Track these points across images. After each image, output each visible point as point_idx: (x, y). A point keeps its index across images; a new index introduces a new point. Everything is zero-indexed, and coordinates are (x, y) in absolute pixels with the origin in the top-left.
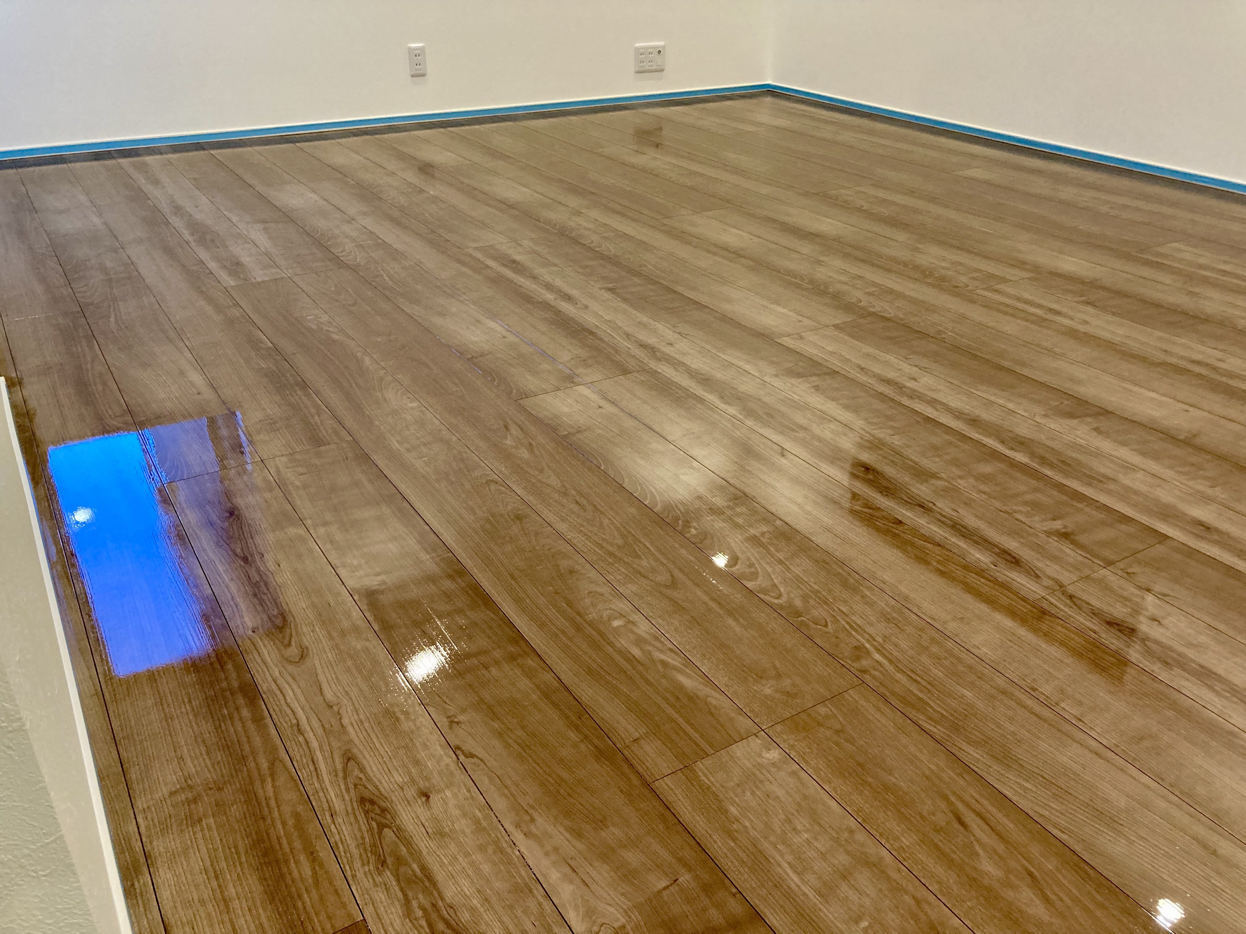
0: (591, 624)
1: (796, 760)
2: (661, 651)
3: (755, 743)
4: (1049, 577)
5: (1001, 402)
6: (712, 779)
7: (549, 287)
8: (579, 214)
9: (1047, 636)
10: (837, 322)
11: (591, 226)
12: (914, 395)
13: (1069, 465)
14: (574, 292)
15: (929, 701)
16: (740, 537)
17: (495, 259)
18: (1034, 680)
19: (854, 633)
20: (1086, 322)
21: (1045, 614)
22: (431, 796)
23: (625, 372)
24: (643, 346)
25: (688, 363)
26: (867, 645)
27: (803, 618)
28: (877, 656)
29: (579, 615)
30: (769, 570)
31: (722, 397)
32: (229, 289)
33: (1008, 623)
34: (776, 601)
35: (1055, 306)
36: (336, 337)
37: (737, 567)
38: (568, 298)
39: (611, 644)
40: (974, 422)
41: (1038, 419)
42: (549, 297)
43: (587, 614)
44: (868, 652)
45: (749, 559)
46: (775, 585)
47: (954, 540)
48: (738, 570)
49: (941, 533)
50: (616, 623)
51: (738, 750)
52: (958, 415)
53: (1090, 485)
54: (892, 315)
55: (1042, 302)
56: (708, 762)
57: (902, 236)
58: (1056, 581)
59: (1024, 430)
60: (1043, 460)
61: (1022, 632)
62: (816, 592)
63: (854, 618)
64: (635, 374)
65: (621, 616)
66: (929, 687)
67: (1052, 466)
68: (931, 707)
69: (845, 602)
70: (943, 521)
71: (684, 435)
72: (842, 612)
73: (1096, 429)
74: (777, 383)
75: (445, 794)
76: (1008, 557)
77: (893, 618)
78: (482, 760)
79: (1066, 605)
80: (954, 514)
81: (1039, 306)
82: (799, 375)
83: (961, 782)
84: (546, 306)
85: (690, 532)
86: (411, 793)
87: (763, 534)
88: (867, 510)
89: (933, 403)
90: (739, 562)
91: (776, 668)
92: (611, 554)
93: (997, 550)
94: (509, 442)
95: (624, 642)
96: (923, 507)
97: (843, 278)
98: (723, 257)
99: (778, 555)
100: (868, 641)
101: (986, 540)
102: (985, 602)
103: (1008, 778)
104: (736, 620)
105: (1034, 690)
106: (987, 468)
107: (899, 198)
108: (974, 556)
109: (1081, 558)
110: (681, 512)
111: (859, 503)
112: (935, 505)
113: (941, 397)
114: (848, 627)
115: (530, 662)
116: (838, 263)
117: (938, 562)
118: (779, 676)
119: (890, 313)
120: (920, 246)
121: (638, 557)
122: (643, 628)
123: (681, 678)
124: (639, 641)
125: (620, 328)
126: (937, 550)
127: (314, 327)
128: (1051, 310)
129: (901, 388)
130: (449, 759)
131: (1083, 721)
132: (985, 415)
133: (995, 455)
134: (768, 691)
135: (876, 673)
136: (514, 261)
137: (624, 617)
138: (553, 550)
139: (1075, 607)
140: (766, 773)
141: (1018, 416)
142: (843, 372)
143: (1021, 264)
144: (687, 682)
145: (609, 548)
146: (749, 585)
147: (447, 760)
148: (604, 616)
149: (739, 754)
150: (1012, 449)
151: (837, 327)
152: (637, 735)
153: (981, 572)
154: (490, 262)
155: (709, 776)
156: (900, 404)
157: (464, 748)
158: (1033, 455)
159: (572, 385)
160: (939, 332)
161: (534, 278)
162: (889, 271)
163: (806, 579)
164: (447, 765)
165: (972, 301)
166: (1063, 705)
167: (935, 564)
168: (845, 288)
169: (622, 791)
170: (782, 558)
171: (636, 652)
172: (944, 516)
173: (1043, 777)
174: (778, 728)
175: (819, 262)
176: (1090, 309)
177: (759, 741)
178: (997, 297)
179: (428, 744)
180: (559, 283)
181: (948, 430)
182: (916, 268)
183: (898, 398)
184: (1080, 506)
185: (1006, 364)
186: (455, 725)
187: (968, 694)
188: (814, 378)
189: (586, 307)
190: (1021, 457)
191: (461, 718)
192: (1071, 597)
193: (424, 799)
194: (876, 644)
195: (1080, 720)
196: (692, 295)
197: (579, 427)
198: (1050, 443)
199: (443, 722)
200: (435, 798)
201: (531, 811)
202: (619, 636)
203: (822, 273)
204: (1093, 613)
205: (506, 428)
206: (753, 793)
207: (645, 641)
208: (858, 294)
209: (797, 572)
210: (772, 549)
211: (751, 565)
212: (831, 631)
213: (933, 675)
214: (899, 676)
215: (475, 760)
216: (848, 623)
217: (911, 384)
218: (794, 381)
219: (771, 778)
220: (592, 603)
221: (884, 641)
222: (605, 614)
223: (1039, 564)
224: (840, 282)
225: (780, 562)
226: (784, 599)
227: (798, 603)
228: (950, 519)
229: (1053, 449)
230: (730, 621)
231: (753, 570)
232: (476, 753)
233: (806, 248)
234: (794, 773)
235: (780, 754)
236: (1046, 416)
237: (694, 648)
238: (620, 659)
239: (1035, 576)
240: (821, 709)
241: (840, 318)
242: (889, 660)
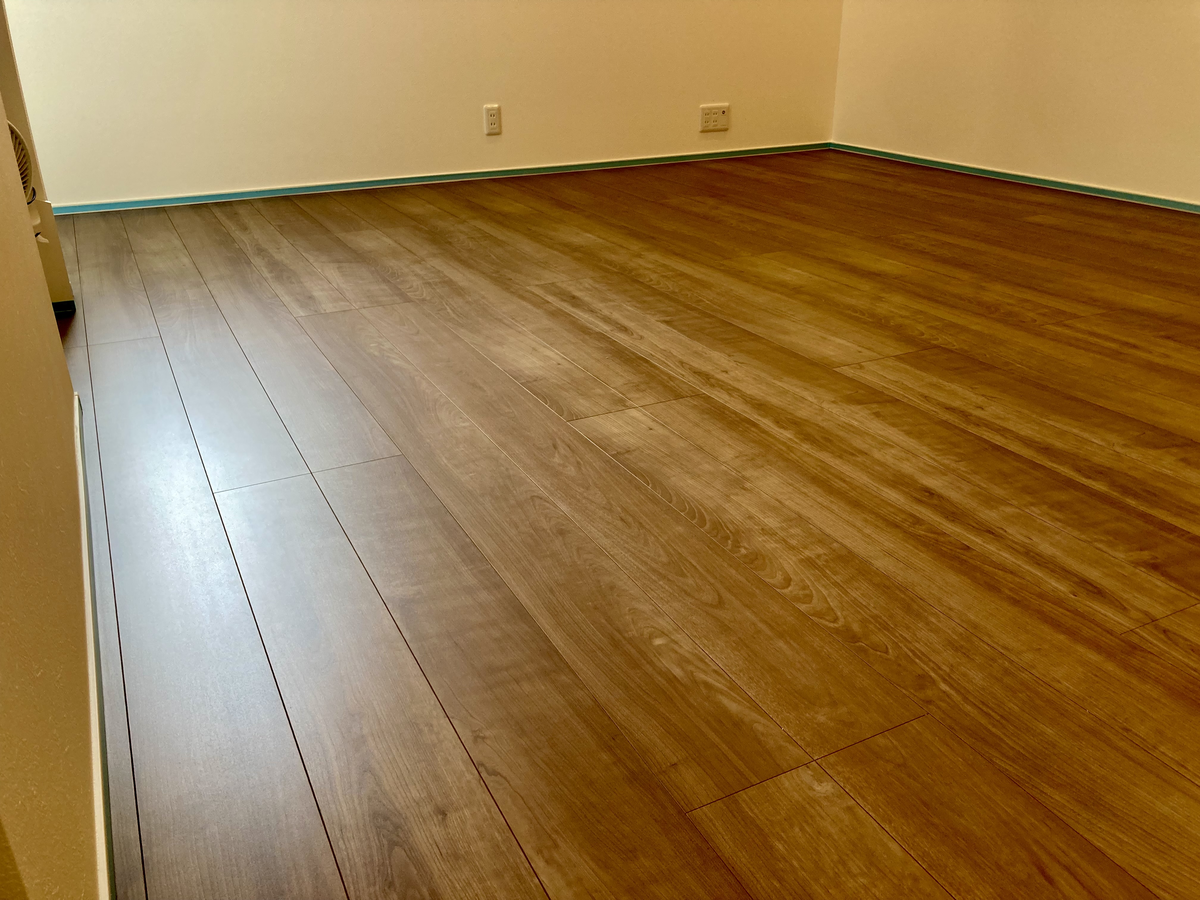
0: (630, 641)
1: (851, 794)
2: (705, 672)
3: (805, 775)
4: (1138, 609)
5: (1075, 431)
6: (756, 811)
7: (607, 320)
8: (639, 256)
9: (1138, 671)
10: (898, 353)
11: (650, 266)
12: (979, 423)
13: (1155, 495)
14: (631, 325)
15: (1002, 736)
16: (794, 558)
17: (555, 294)
18: (1126, 719)
19: (917, 661)
20: (1167, 356)
21: (1135, 648)
22: (448, 815)
23: (678, 396)
24: (697, 373)
25: (743, 390)
26: (933, 674)
27: (861, 644)
28: (944, 687)
29: (619, 631)
30: (825, 592)
31: (777, 422)
32: (299, 319)
33: (1093, 657)
34: (832, 625)
35: (1131, 340)
36: (396, 362)
37: (790, 589)
38: (624, 329)
39: (651, 663)
40: (1046, 450)
41: (1118, 449)
42: (605, 328)
43: (627, 632)
44: (933, 682)
45: (802, 581)
46: (830, 609)
47: (1027, 567)
48: (791, 592)
49: (1014, 560)
50: (658, 642)
51: (787, 781)
52: (1027, 442)
53: (1180, 515)
54: (957, 347)
55: (1116, 336)
56: (752, 792)
57: (965, 275)
58: (1146, 613)
59: (1101, 459)
60: (1126, 491)
61: (1110, 667)
62: (875, 617)
63: (917, 645)
64: (689, 399)
65: (663, 634)
66: (1004, 722)
67: (1136, 496)
68: (1007, 744)
69: (908, 628)
70: (1015, 548)
71: (737, 457)
72: (905, 638)
73: (1184, 460)
74: (835, 410)
75: (463, 813)
76: (1090, 588)
77: (962, 647)
78: (505, 778)
79: (1160, 640)
80: (1027, 541)
81: (1114, 340)
82: (859, 402)
83: (1045, 830)
84: (601, 337)
85: (740, 551)
86: (427, 809)
87: (819, 556)
88: (932, 535)
89: (1002, 431)
90: (792, 583)
91: (830, 695)
92: (654, 571)
93: (1076, 579)
94: (557, 460)
95: (665, 662)
96: (993, 533)
97: (904, 313)
98: (781, 293)
99: (835, 578)
100: (933, 669)
101: (1064, 570)
102: (1064, 633)
103: (1100, 828)
104: (787, 643)
105: (1127, 730)
106: (1063, 496)
107: (962, 241)
108: (1050, 584)
109: (1173, 591)
110: (731, 532)
111: (924, 527)
112: (1006, 531)
113: (1010, 425)
114: (911, 654)
115: (564, 678)
116: (898, 299)
117: (1011, 590)
118: (834, 704)
119: (954, 346)
120: (984, 284)
121: (683, 575)
122: (686, 647)
123: (725, 701)
124: (682, 661)
125: (675, 356)
126: (1009, 577)
127: (376, 353)
128: (1126, 344)
129: (967, 416)
130: (470, 776)
131: (1186, 768)
132: (1058, 444)
133: (1070, 484)
134: (821, 718)
135: (943, 705)
136: (574, 297)
137: (667, 635)
138: (594, 566)
139: (1169, 642)
140: (818, 808)
141: (1095, 445)
142: (905, 400)
143: (1092, 302)
144: (731, 706)
145: (654, 565)
146: (803, 607)
147: (469, 777)
148: (645, 633)
149: (787, 784)
150: (1090, 478)
151: (898, 358)
152: (674, 760)
153: (1059, 602)
154: (550, 298)
155: (753, 807)
156: (965, 432)
157: (487, 765)
158: (1113, 484)
159: (623, 408)
160: (1007, 364)
161: (592, 311)
162: (953, 307)
163: (864, 603)
164: (469, 782)
165: (1041, 335)
166: (1162, 749)
167: (1007, 591)
168: (907, 322)
169: (656, 820)
170: (838, 581)
171: (677, 672)
172: (1016, 543)
173: (1141, 829)
174: (832, 759)
175: (880, 299)
176: (1170, 343)
177: (810, 772)
178: (1067, 332)
179: (450, 758)
180: (616, 316)
181: (1017, 457)
182: (980, 304)
183: (963, 426)
184: (1171, 537)
185: (1080, 395)
186: (479, 740)
187: (1049, 731)
188: (874, 406)
189: (642, 338)
190: (1099, 486)
191: (487, 733)
192: (1165, 631)
193: (440, 817)
194: (941, 672)
195: (1183, 766)
196: (748, 327)
197: (629, 448)
198: (1133, 473)
199: (466, 735)
200: (453, 818)
201: (554, 836)
202: (660, 654)
203: (882, 309)
204: (1192, 650)
205: (555, 447)
206: (802, 829)
207: (688, 662)
208: (922, 328)
209: (855, 595)
210: (828, 571)
211: (805, 587)
212: (893, 658)
213: (1007, 709)
214: (968, 708)
215: (498, 778)
216: (912, 651)
217: (978, 413)
218: (854, 408)
219: (823, 814)
220: (632, 619)
221: (952, 670)
222: (646, 632)
223: (1126, 596)
224: (901, 316)
225: (836, 584)
226: (841, 622)
227: (856, 627)
228: (1024, 547)
229: (1136, 478)
230: (781, 644)
231: (807, 592)
232: (499, 771)
233: (866, 286)
234: (849, 809)
235: (833, 788)
236: (1125, 445)
237: (741, 671)
238: (659, 679)
239: (1122, 607)
240: (880, 740)
241: (901, 350)
242: (958, 691)
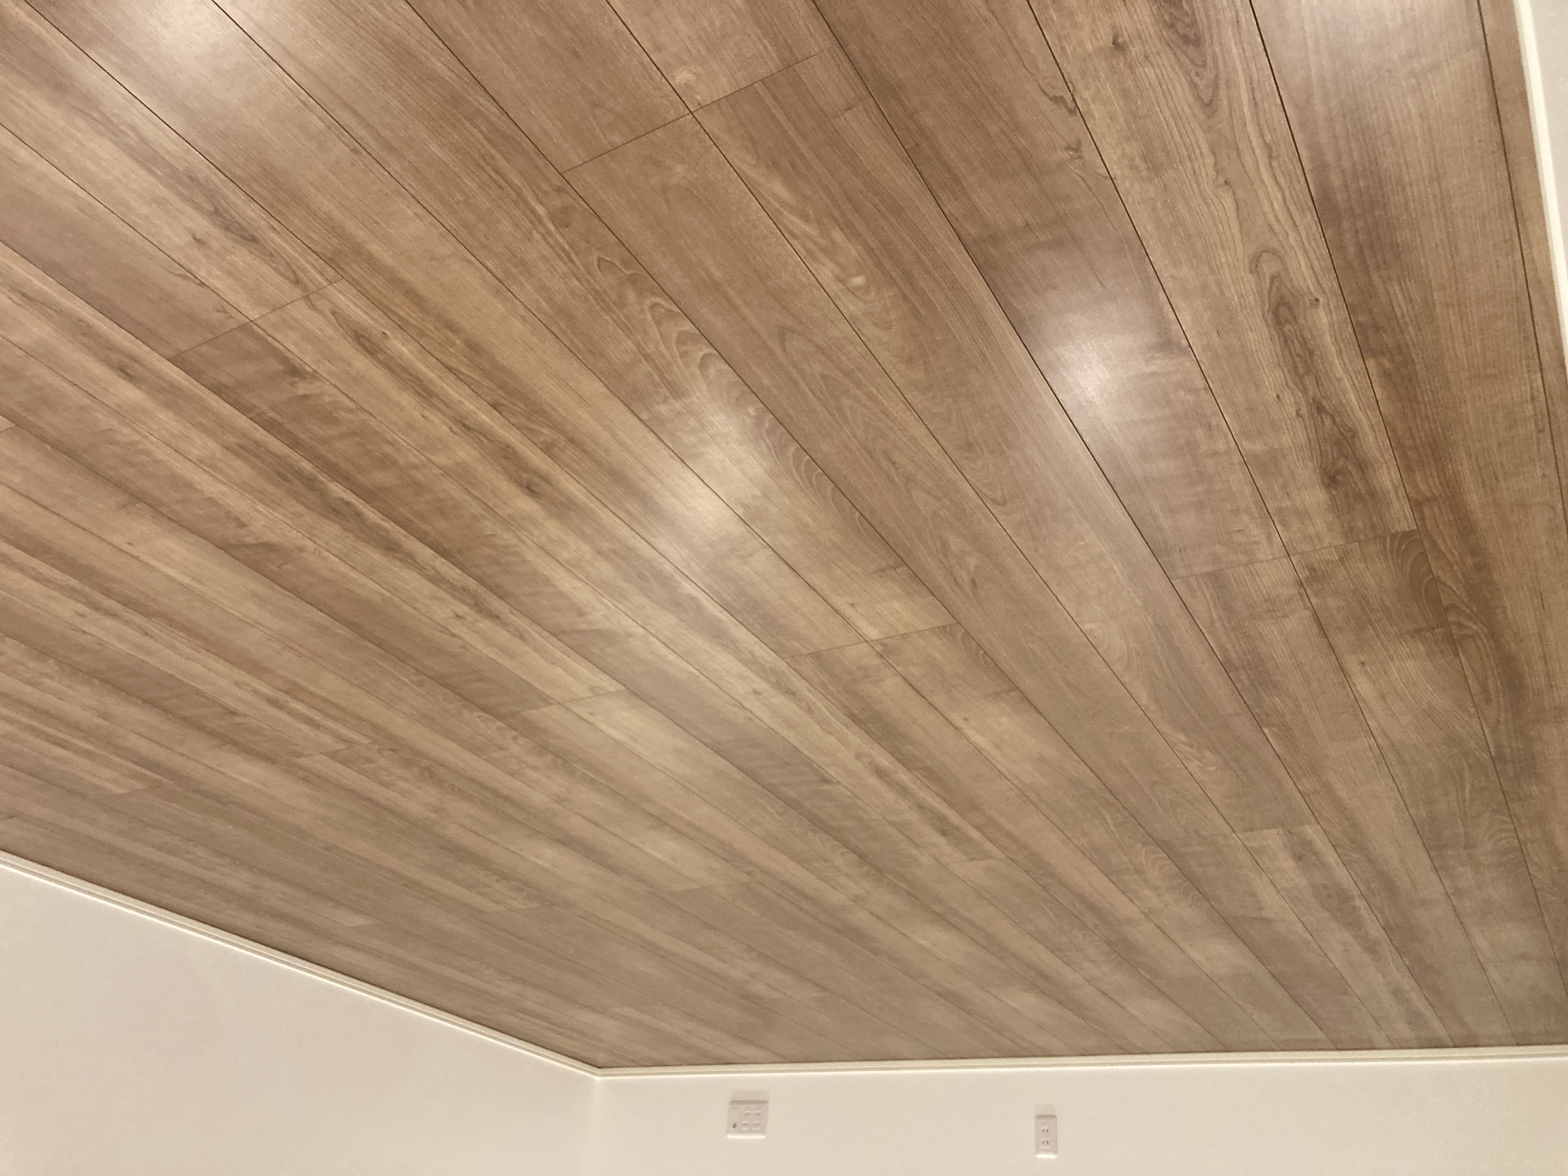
0: (892, 282)
1: (655, 68)
2: (807, 235)
3: (704, 94)
4: (321, 313)
5: (354, 575)
6: (761, 47)
7: (903, 791)
8: (856, 900)
9: (333, 228)
10: (546, 710)
11: (843, 880)
12: (461, 593)
13: (280, 475)
14: (873, 781)
15: (485, 142)
16: (694, 398)
17: (969, 840)
18: (353, 165)
19: (567, 247)
20: (237, 684)
21: (332, 260)
22: (1111, 45)
23: (817, 656)
24: (791, 693)
25: (736, 662)
26: (552, 227)
27: (627, 273)
28: (541, 210)
29: (905, 297)
30: (662, 347)
31: (699, 608)
32: (1313, 820)
33: (375, 248)
34: (658, 300)
35: (272, 711)
36: (1182, 737)
37: (701, 354)
38: (881, 773)
39: (870, 251)
40: (390, 547)
41: (310, 545)
42: (903, 776)
43: (895, 295)
44: (552, 217)
45: (686, 365)
46: (658, 323)
47: (432, 375)
48: (701, 349)
49: (445, 386)
50: (859, 280)
51: (724, 86)
52: (409, 560)
53: (258, 444)
54: (476, 714)
55: (288, 719)
56: (763, 72)
57: (452, 831)
58: (313, 307)
59: (331, 530)
60: (310, 482)
61: (360, 234)
62: (608, 310)
63: (565, 269)
64: (804, 651)
65: (852, 291)
66: (483, 163)
67: (301, 475)
68: (481, 132)
69: (573, 294)
70: (443, 405)
71: (751, 555)
72: (578, 279)
73: (243, 525)
74: (629, 624)
75: (1092, 44)
76: (367, 344)
77: (516, 266)
78: (1044, 92)
79: (303, 270)
80: (427, 413)
81: (292, 713)
82: (600, 633)
83: (456, 23)
84: (909, 763)
85: (756, 410)
86: (1135, 50)
87: (665, 400)
88: (534, 426)
89: (437, 579)
90: (698, 361)
91: (667, 202)
92: (858, 384)
93: (381, 357)
94: (972, 561)
95: (852, 251)
96: (464, 425)
97: (533, 775)
98: (680, 818)
99: (650, 369)
100: (549, 233)
101: (392, 370)
102: (403, 282)
103: (399, 25)
104: (709, 275)
105: (354, 151)
106: (380, 477)
107: (450, 888)
108: (410, 350)
109: (279, 337)
110: (765, 441)
111: (542, 439)
112: (450, 428)
113: (427, 587)
114: (573, 256)
115: (973, 231)
116: (538, 798)
117: (453, 344)
118: (665, 189)
119: (479, 717)
120: (433, 815)
121: (824, 377)
122: (826, 271)
123: (784, 193)
124: (832, 251)
125: (818, 722)
126: (453, 363)
127: (1208, 754)
128: (280, 706)
129: (476, 605)
130: (1085, 95)
131: (302, 101)
132: (376, 556)
133: (369, 495)
134: (680, 169)
135: (545, 187)
136: (944, 833)
137: (848, 289)
138: (931, 394)
139: (294, 267)
140: (693, 51)
141: (335, 552)
142: (546, 634)
144: (779, 188)
145: (858, 393)
146: (688, 327)
147: (1086, 95)
148: (874, 294)
149: (724, 80)
150: (347, 503)
151: (546, 700)
152: (848, 115)
153: (402, 326)
154: (974, 834)
155: (763, 52)
156: (480, 580)
157: (1064, 111)
158: (323, 493)
159: (885, 641)
160: (420, 684)
161: (921, 807)
162: (472, 780)
163: (619, 330)
164: (1088, 89)
165: (376, 727)
166: (321, 125)
167: (458, 342)
168: (531, 760)
169: (873, 36)
170: (645, 362)
171: (838, 236)
172: (439, 410)
173: (357, 25)
174: (672, 115)
175: (560, 800)
176: (231, 703)
177: (699, 98)
178: (344, 731)
179: (1109, 121)
180: (890, 796)
181: (423, 539)
182: (440, 783)
183: (482, 590)
184: (272, 414)
185: (342, 631)
186: (1074, 147)
187: (434, 148)
188: (583, 627)
189: (858, 757)
190: (338, 490)
191: (1063, 155)
192: (297, 282)
193: (1120, 40)
194: (542, 230)
195: (304, 104)
196: (722, 764)
197: (881, 577)
198: (299, 508)
199: (1088, 152)
200: (1105, 38)
201: (989, 15)
202: (858, 262)
203: (558, 783)
204: (272, 255)
205: (973, 582)
206: (712, 23)
207: (826, 252)
208: (514, 749)
209: (628, 342)
210: (656, 377)
211: (684, 355)
212: (594, 251)
213: (477, 179)
214: (517, 182)
215: (1052, 93)
216: (572, 261)
217: (463, 609)
218: (605, 625)
219: (687, 43)
220: (888, 314)
221: (531, 233)
222: (872, 295)
223: (330, 331)
224: (536, 768)
225: (647, 357)
226: (647, 303)
227: (631, 295)
228: (433, 406)
229: (298, 501)
230: (717, 274)
231: (683, 349)
232: (1051, 103)
233: (576, 825)
234: (659, 48)
235: (674, 77)
236: (301, 549)
237: (766, 237)
238: (861, 228)
239: (337, 315)
240: (617, 139)
241: (541, 715)
242: (526, 203)
